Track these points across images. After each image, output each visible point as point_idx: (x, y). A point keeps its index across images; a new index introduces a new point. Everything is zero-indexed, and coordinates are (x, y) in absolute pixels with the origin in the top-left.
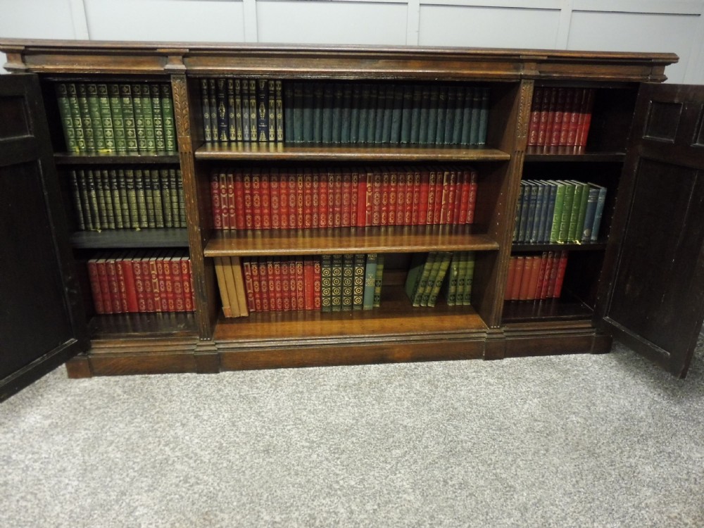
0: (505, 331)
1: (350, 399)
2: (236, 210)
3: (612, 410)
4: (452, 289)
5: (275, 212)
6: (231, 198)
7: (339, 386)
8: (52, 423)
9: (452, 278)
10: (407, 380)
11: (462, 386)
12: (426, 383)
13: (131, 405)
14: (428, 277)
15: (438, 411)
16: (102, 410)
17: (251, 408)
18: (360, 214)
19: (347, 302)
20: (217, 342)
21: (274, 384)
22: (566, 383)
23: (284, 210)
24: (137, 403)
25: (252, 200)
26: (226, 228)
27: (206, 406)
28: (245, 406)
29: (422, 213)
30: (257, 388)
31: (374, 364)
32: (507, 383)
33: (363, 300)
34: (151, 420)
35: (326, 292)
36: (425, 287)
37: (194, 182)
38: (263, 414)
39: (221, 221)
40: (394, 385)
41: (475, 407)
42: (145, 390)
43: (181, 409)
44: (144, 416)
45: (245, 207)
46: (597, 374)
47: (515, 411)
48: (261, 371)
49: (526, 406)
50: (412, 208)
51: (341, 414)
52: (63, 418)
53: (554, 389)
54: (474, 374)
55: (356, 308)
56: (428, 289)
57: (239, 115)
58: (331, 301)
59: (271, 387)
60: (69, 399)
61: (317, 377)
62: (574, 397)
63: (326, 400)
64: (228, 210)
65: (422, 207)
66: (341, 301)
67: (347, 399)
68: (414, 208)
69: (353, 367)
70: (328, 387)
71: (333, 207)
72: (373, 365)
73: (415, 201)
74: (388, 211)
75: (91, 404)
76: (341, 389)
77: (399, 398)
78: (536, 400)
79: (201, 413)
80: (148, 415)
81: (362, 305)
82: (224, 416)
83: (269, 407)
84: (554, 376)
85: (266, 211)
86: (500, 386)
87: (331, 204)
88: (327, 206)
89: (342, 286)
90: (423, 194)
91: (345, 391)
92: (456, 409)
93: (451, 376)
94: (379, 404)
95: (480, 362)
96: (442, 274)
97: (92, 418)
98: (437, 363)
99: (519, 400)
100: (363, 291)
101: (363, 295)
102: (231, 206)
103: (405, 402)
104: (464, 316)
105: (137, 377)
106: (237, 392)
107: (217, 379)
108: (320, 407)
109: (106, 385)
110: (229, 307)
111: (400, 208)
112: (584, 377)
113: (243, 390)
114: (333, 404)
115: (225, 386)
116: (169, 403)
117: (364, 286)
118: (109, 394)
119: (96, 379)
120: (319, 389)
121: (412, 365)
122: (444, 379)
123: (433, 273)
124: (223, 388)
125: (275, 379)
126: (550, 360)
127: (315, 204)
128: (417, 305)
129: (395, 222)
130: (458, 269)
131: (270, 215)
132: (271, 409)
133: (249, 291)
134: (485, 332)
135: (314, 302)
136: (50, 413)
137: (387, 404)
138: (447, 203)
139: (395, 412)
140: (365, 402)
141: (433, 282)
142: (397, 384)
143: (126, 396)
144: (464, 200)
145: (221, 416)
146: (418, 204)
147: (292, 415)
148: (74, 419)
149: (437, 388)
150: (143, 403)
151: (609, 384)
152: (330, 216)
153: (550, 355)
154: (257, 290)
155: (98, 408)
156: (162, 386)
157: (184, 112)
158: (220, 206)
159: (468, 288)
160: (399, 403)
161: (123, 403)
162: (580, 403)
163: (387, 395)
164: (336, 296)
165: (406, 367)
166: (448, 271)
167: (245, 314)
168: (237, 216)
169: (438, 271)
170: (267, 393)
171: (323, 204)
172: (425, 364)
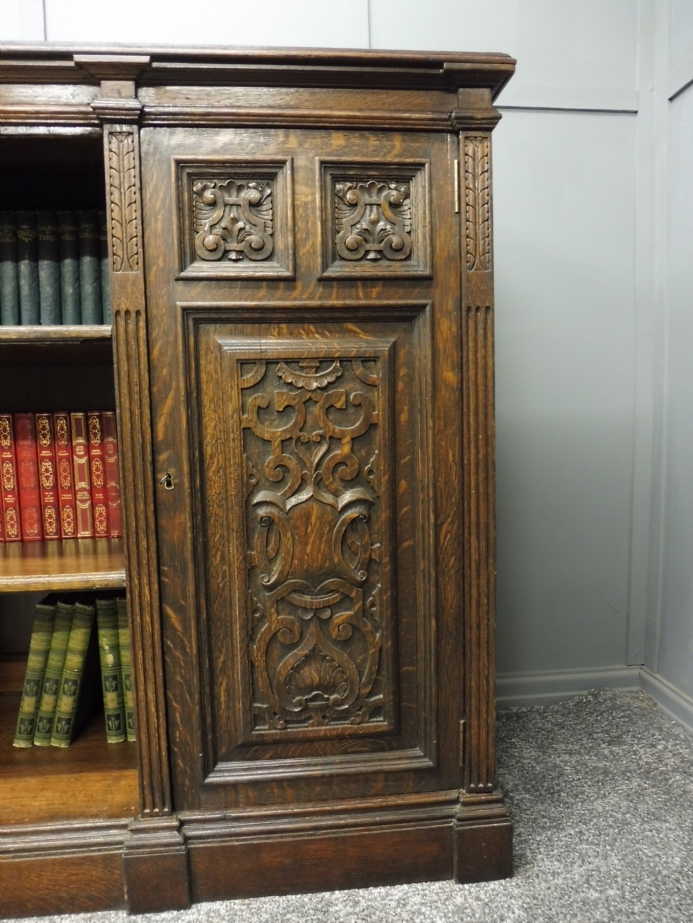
0: (184, 822)
4: (110, 700)
9: (106, 673)
14: (43, 670)
29: (30, 513)
36: (38, 696)
56: (48, 699)
65: (30, 498)
90: (28, 467)
95: (117, 918)
96: (75, 661)
123: (54, 660)
128: (25, 745)
130: (116, 648)
134: (127, 826)
141: (57, 682)
166: (92, 654)
169: (65, 653)
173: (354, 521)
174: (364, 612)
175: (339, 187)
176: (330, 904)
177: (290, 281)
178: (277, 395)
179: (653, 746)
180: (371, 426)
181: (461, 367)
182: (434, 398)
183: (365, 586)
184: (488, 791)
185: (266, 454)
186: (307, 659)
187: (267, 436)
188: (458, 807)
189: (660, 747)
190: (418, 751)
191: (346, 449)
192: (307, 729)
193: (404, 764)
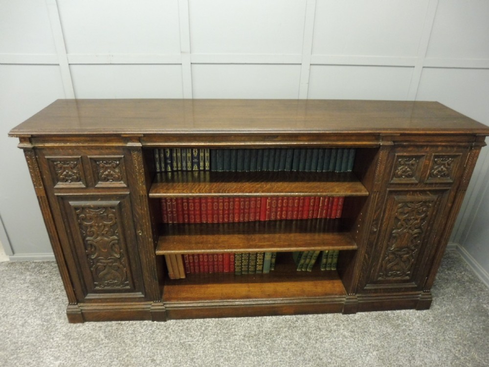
0: (358, 297)
1: (251, 348)
2: (177, 211)
3: (426, 364)
5: (204, 212)
6: (174, 205)
7: (245, 336)
8: (61, 364)
9: (324, 255)
10: (290, 331)
11: (327, 338)
12: (303, 335)
13: (110, 349)
15: (310, 361)
16: (91, 353)
17: (187, 354)
18: (262, 213)
19: (252, 269)
20: (165, 303)
21: (202, 333)
22: (397, 337)
23: (210, 212)
24: (114, 347)
25: (188, 206)
26: (171, 222)
27: (158, 351)
28: (183, 353)
29: (305, 212)
30: (191, 336)
31: (269, 315)
32: (357, 336)
33: (263, 268)
34: (123, 363)
35: (237, 263)
36: (305, 259)
37: (149, 212)
38: (195, 360)
39: (167, 218)
40: (281, 337)
41: (334, 358)
42: (119, 336)
43: (142, 353)
44: (119, 359)
45: (183, 210)
46: (419, 329)
47: (360, 362)
48: (194, 320)
49: (368, 358)
50: (298, 209)
51: (246, 362)
52: (67, 359)
53: (388, 342)
54: (335, 327)
55: (257, 272)
56: (308, 261)
57: (179, 154)
58: (242, 268)
59: (200, 336)
60: (70, 342)
61: (230, 327)
62: (401, 350)
63: (236, 349)
64: (172, 212)
65: (306, 208)
66: (248, 268)
67: (250, 348)
68: (300, 209)
69: (254, 318)
70: (237, 337)
71: (244, 209)
72: (268, 317)
73: (301, 204)
74: (282, 211)
75: (85, 347)
76: (246, 339)
77: (284, 348)
78: (375, 353)
79: (155, 358)
80: (121, 359)
81: (262, 270)
82: (170, 361)
83: (199, 354)
84: (389, 330)
85: (198, 212)
86: (352, 339)
87: (242, 207)
88: (239, 209)
89: (249, 260)
90: (307, 200)
91: (249, 340)
92: (321, 359)
93: (320, 329)
94: (271, 353)
95: (340, 315)
97: (86, 359)
98: (311, 316)
99: (364, 353)
100: (263, 262)
101: (263, 265)
102: (174, 210)
103: (288, 353)
104: (331, 281)
105: (114, 322)
106: (177, 339)
107: (165, 326)
108: (232, 355)
109: (94, 330)
110: (172, 273)
111: (290, 209)
112: (409, 332)
113: (182, 338)
114: (241, 353)
115: (170, 333)
116: (134, 348)
117: (263, 259)
118: (96, 338)
119: (87, 324)
120: (232, 338)
121: (294, 317)
122: (315, 331)
124: (169, 335)
125: (203, 328)
126: (387, 315)
127: (231, 208)
128: (300, 270)
129: (286, 217)
131: (201, 215)
132: (200, 355)
133: (186, 262)
134: (345, 297)
135: (230, 267)
136: (59, 354)
137: (276, 354)
138: (323, 205)
139: (281, 361)
140: (261, 352)
141: (311, 256)
142: (284, 335)
143: (107, 341)
144: (335, 204)
145: (168, 361)
146: (303, 207)
147: (213, 362)
148: (74, 361)
149: (310, 340)
150: (118, 348)
151: (426, 339)
152: (242, 215)
153: (387, 310)
154: (191, 261)
155: (89, 351)
156: (130, 332)
157: (141, 171)
158: (167, 209)
159: (335, 260)
160: (284, 353)
161: (105, 347)
162: (405, 357)
163: (276, 345)
164: (245, 265)
165: (290, 320)
167: (183, 277)
168: (178, 215)
170: (198, 341)
171: (236, 207)
172: (303, 317)
173: (416, 237)
174: (412, 255)
175: (436, 160)
176: (388, 314)
177: (416, 184)
178: (406, 209)
179: (461, 273)
180: (426, 216)
181: (453, 203)
182: (445, 209)
183: (413, 251)
184: (428, 292)
185: (398, 222)
186: (395, 265)
187: (400, 218)
188: (420, 295)
189: (463, 273)
190: (414, 283)
191: (419, 221)
192: (391, 278)
193: (410, 286)
